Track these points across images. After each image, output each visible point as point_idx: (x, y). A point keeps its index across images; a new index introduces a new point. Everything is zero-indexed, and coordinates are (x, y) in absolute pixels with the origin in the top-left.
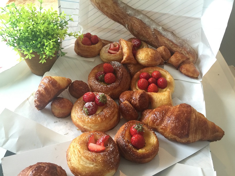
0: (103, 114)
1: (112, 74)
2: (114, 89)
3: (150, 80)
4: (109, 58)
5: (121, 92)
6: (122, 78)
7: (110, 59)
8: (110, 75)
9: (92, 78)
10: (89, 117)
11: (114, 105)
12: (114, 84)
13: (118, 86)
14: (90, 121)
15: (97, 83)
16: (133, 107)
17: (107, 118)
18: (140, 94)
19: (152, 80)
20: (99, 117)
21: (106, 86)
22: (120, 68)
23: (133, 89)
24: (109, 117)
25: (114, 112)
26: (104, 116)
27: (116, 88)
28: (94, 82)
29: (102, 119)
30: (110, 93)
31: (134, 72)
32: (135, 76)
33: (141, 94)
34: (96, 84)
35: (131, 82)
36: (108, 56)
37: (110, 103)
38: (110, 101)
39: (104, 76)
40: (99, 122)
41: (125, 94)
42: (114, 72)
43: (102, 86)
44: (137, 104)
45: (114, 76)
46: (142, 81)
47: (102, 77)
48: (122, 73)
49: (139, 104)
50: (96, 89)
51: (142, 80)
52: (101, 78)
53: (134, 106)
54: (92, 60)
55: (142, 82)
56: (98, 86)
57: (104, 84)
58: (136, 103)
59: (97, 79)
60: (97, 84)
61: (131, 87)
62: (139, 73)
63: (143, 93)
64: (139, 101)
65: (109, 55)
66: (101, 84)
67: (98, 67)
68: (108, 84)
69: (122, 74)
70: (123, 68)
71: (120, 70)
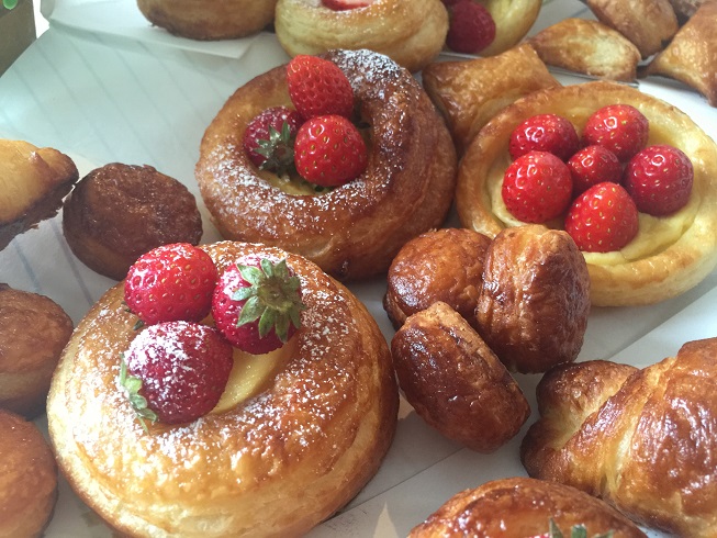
0: (265, 418)
1: (341, 123)
2: (355, 219)
3: (586, 160)
4: (325, 35)
5: (399, 239)
6: (406, 147)
7: (333, 39)
8: (329, 127)
9: (221, 152)
10: (155, 447)
11: (358, 345)
12: (356, 190)
13: (383, 201)
14: (162, 479)
15: (248, 180)
16: (492, 360)
17: (299, 453)
18: (542, 259)
19: (597, 159)
20: (237, 447)
21: (308, 199)
22: (390, 90)
23: (470, 218)
24: (316, 441)
25: (351, 398)
26: (277, 437)
27: (366, 212)
28: (231, 178)
29: (256, 465)
30: (329, 247)
31: (475, 114)
32: (483, 142)
33: (552, 261)
34: (239, 187)
35: (457, 177)
36: (322, 24)
37: (325, 323)
38: (327, 312)
39: (294, 136)
40: (231, 486)
41: (427, 250)
42: (359, 110)
43: (279, 198)
44: (517, 327)
45: (354, 135)
46: (538, 166)
47: (278, 143)
48: (409, 120)
49: (530, 330)
50: (242, 219)
51: (534, 161)
52: (278, 151)
53: (497, 338)
54: (232, 50)
55: (539, 176)
56: (253, 202)
57: (292, 190)
58: (509, 320)
59: (251, 157)
60: (248, 190)
61: (461, 203)
62: (506, 123)
63: (560, 250)
64: (534, 305)
65: (325, 17)
66: (274, 185)
67: (262, 86)
68: (319, 190)
69: (409, 123)
70: (409, 88)
71: (394, 99)
